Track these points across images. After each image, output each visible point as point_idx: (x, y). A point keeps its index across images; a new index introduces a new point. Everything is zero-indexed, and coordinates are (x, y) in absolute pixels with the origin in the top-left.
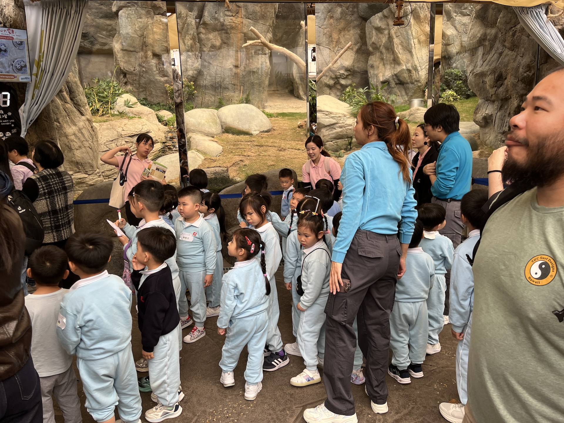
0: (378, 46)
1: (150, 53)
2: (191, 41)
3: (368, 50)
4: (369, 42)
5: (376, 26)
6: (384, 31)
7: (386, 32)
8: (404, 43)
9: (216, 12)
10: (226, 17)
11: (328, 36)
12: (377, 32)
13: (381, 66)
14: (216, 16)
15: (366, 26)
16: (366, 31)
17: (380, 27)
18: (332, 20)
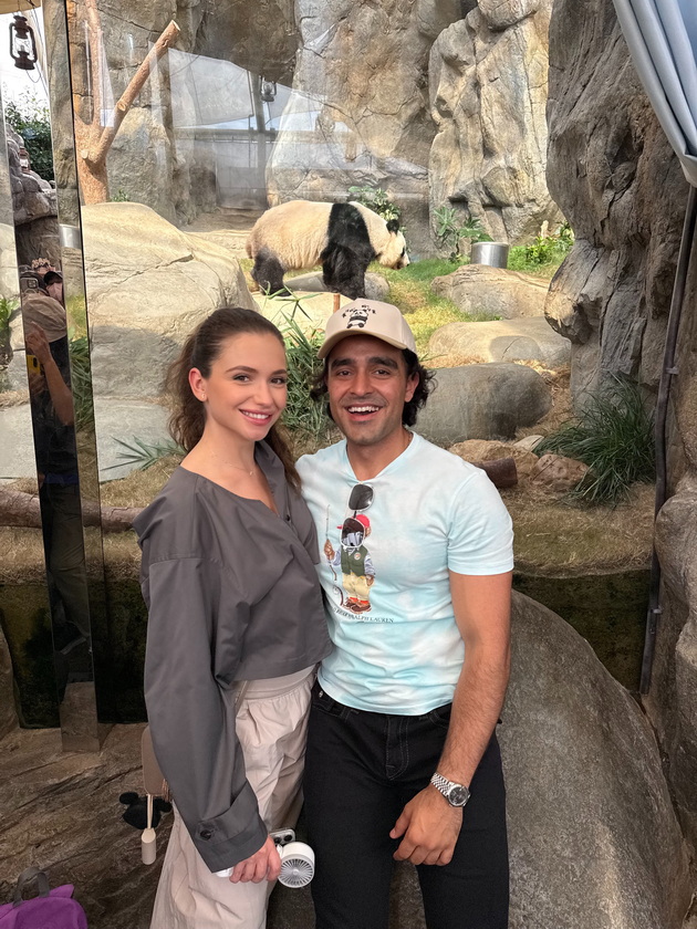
0: (451, 107)
3: (432, 120)
4: (433, 97)
5: (446, 53)
6: (466, 66)
7: (469, 71)
8: (508, 98)
11: (338, 79)
12: (452, 71)
13: (455, 159)
15: (431, 55)
17: (457, 56)
18: (350, 39)
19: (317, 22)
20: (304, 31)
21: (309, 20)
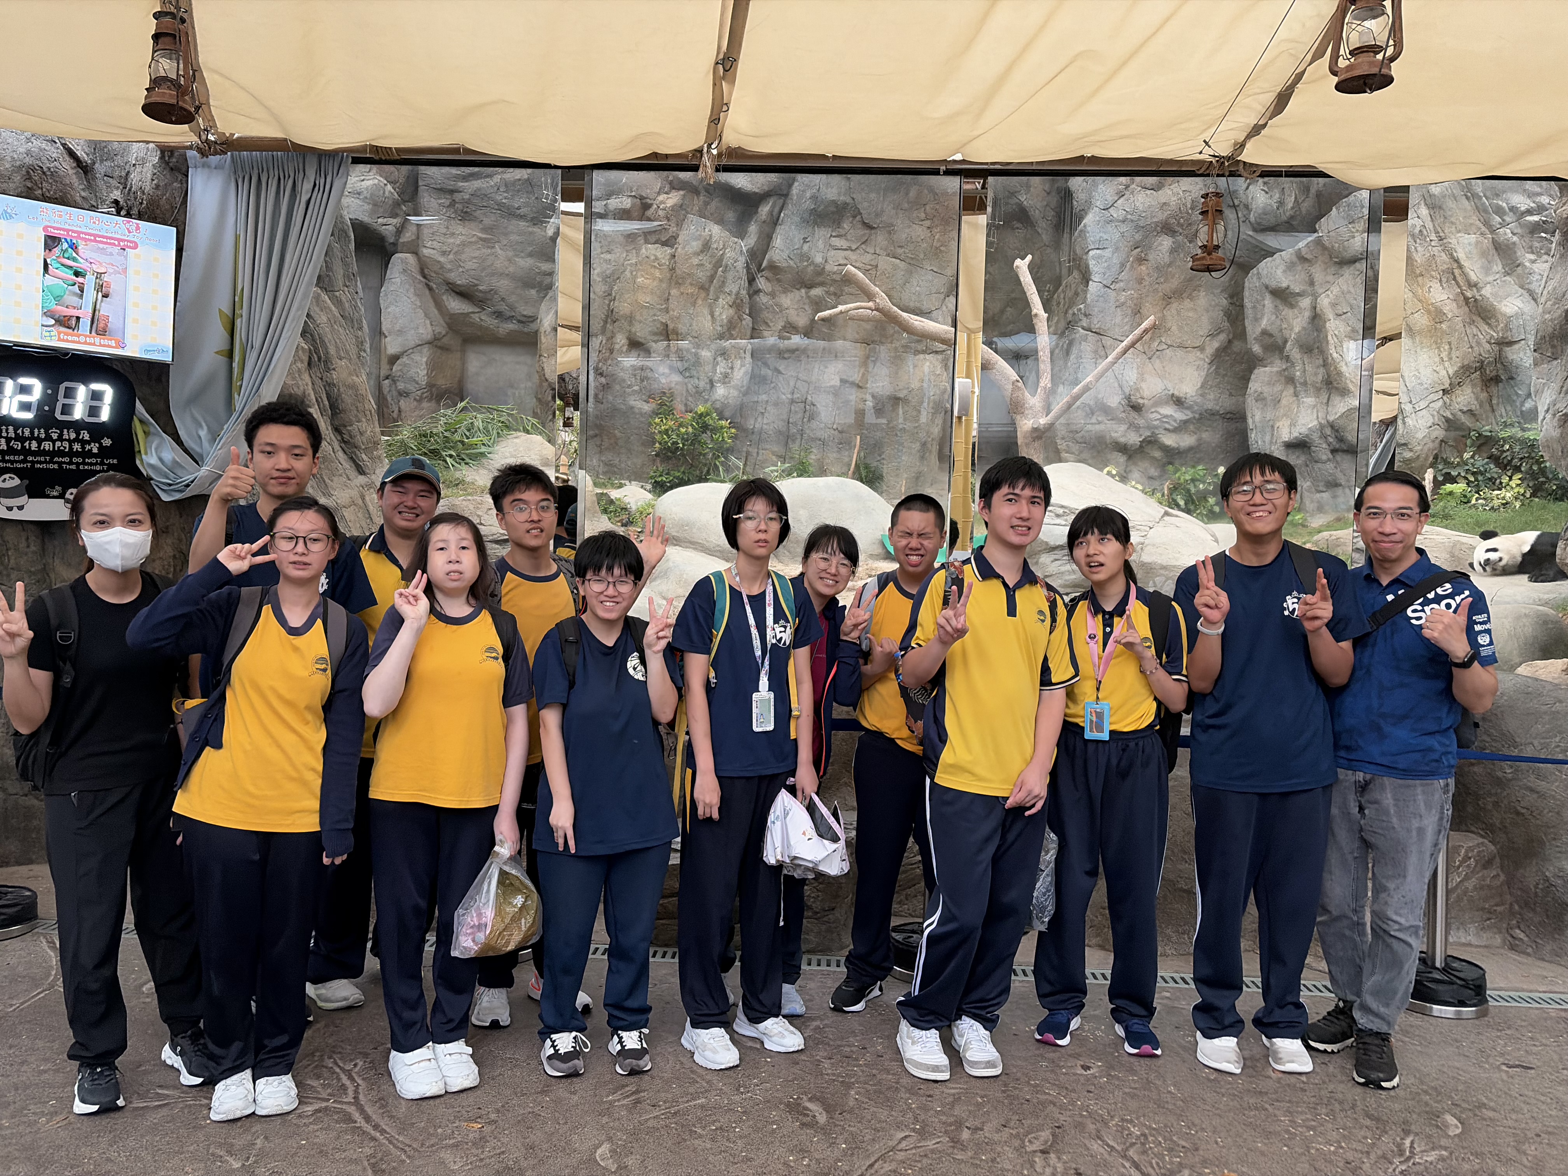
0: (1280, 342)
1: (621, 340)
2: (731, 311)
3: (1249, 352)
4: (1253, 330)
5: (1273, 284)
6: (1300, 298)
7: (1305, 303)
9: (805, 238)
10: (833, 253)
11: (1129, 312)
12: (1278, 302)
13: (1287, 397)
14: (806, 247)
15: (1246, 284)
16: (1246, 300)
17: (1288, 288)
18: (1143, 268)
19: (1107, 253)
20: (1092, 263)
21: (1098, 251)
